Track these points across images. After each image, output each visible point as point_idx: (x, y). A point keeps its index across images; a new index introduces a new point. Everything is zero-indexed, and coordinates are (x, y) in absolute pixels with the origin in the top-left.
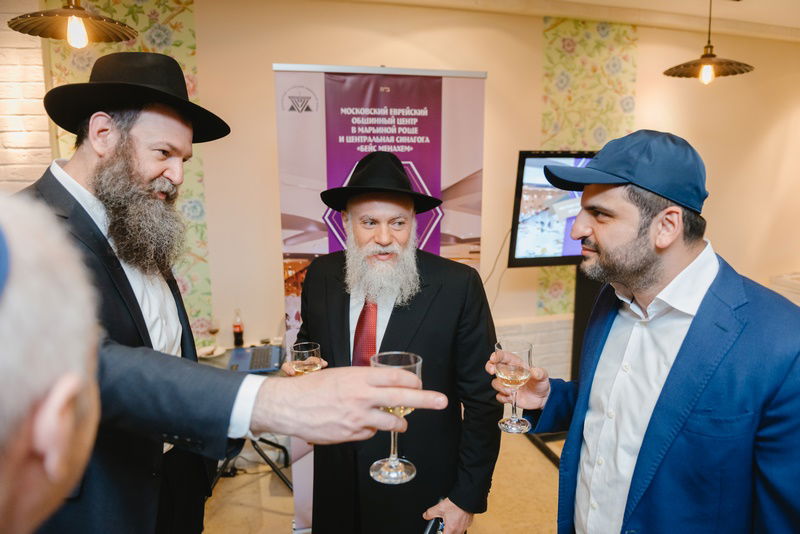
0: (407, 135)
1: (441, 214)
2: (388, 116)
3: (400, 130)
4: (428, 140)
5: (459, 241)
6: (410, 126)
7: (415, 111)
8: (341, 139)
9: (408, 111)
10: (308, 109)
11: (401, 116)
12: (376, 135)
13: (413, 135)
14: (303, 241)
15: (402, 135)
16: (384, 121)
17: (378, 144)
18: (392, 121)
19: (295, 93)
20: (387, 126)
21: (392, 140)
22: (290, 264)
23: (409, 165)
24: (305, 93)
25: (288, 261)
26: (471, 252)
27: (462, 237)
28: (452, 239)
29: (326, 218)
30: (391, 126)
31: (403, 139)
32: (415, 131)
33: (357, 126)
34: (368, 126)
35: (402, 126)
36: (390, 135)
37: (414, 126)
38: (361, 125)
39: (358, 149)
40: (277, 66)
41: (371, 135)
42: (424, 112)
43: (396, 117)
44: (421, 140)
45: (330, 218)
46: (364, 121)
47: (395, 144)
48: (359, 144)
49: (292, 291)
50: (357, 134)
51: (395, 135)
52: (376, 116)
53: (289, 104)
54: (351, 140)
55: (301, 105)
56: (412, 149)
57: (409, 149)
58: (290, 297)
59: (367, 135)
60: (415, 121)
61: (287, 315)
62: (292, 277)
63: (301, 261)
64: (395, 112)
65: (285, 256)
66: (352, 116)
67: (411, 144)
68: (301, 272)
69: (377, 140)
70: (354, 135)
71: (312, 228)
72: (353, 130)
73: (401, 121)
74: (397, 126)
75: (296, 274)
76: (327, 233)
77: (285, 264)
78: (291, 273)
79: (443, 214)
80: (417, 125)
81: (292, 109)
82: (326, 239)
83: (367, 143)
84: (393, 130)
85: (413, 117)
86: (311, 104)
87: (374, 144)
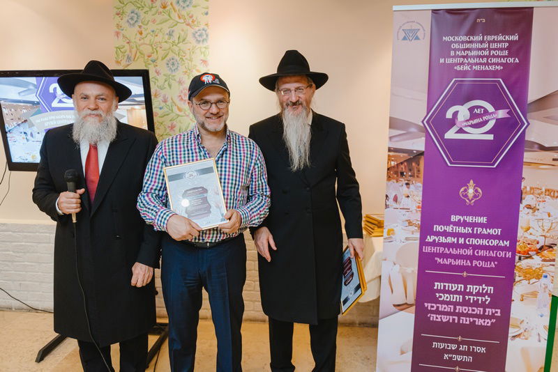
0: (498, 57)
1: (526, 124)
2: (482, 42)
3: (492, 52)
4: (517, 60)
5: (542, 148)
6: (501, 49)
7: (507, 37)
8: (442, 61)
9: (501, 38)
10: (417, 38)
11: (494, 41)
12: (471, 57)
13: (504, 57)
14: (404, 140)
15: (494, 56)
16: (479, 46)
17: (472, 64)
18: (486, 45)
19: (407, 27)
20: (481, 49)
21: (485, 60)
22: (393, 156)
23: (499, 82)
24: (415, 26)
25: (391, 154)
26: (554, 160)
27: (546, 145)
28: (536, 146)
29: (425, 122)
30: (484, 49)
31: (494, 60)
32: (506, 53)
33: (455, 50)
34: (464, 50)
35: (495, 49)
36: (482, 57)
37: (505, 49)
38: (459, 50)
39: (455, 68)
40: (395, 8)
41: (466, 57)
42: (515, 38)
43: (489, 42)
44: (512, 60)
45: (428, 122)
46: (462, 47)
47: (487, 64)
48: (457, 64)
49: (393, 178)
50: (455, 57)
51: (488, 57)
52: (471, 42)
53: (402, 35)
54: (450, 61)
55: (411, 35)
56: (502, 68)
57: (499, 68)
58: (391, 182)
59: (463, 57)
60: (507, 44)
61: (387, 196)
62: (394, 167)
63: (402, 155)
64: (490, 38)
65: (390, 150)
66: (452, 42)
67: (501, 64)
68: (402, 163)
69: (472, 61)
70: (453, 57)
71: (413, 130)
72: (452, 53)
73: (494, 46)
74: (490, 50)
75: (397, 165)
76: (424, 134)
77: (389, 156)
78: (393, 163)
79: (529, 124)
80: (507, 49)
81: (405, 39)
82: (424, 139)
83: (462, 64)
84: (486, 53)
85: (505, 42)
86: (420, 34)
87: (468, 64)
